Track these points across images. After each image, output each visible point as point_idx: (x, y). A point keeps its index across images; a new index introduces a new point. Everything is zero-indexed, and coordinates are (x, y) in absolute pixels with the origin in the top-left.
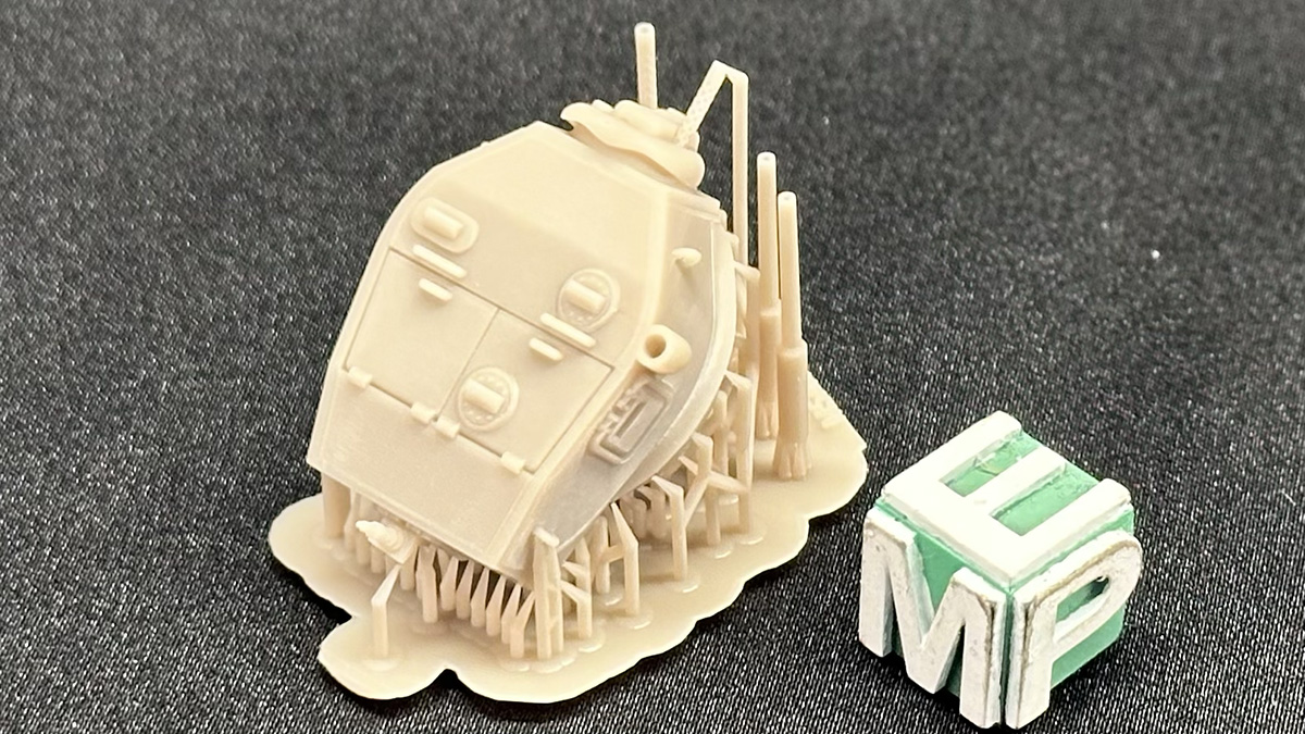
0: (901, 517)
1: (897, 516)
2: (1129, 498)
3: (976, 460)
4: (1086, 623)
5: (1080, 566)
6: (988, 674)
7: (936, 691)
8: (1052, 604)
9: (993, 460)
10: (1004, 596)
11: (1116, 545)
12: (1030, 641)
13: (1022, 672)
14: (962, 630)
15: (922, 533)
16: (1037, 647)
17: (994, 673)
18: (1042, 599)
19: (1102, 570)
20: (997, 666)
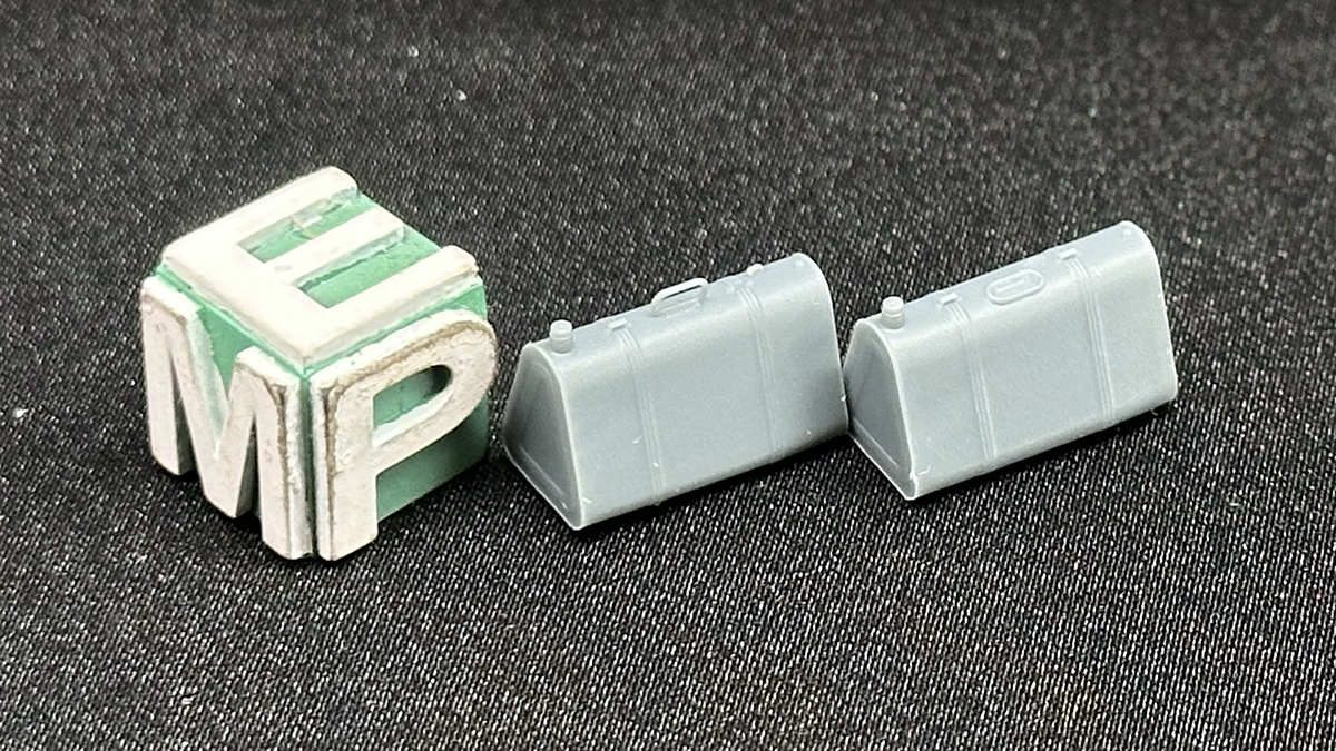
0: (185, 288)
1: (181, 286)
2: (476, 269)
3: (293, 223)
4: (421, 427)
5: (401, 347)
6: (286, 485)
7: (237, 515)
8: (364, 394)
9: (316, 224)
10: (298, 380)
11: (454, 325)
12: (334, 441)
13: (330, 483)
14: (254, 428)
15: (208, 305)
16: (348, 451)
17: (294, 484)
18: (346, 384)
19: (436, 358)
20: (297, 476)
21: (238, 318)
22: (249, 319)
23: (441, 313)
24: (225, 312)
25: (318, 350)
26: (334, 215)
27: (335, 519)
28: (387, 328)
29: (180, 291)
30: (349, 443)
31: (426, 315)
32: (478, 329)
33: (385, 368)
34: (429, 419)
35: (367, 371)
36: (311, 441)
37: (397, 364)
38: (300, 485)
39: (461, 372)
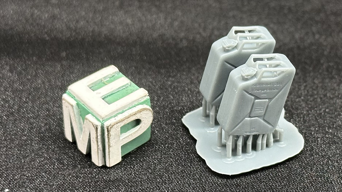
0: (73, 97)
1: (72, 96)
2: (148, 94)
3: (102, 80)
4: (133, 134)
5: (128, 115)
6: (98, 149)
7: (86, 153)
8: (118, 127)
9: (108, 80)
10: (101, 123)
11: (142, 109)
12: (110, 139)
13: (109, 149)
14: (90, 134)
15: (79, 102)
16: (114, 141)
17: (100, 149)
18: (113, 125)
19: (137, 117)
20: (100, 146)
21: (86, 106)
22: (89, 107)
23: (138, 106)
24: (83, 104)
25: (106, 116)
26: (112, 78)
27: (110, 157)
28: (124, 110)
29: (72, 98)
30: (114, 139)
31: (135, 106)
32: (148, 110)
33: (124, 120)
34: (135, 132)
35: (119, 121)
36: (104, 138)
37: (127, 119)
38: (101, 149)
39: (144, 120)
